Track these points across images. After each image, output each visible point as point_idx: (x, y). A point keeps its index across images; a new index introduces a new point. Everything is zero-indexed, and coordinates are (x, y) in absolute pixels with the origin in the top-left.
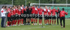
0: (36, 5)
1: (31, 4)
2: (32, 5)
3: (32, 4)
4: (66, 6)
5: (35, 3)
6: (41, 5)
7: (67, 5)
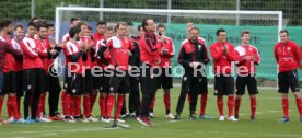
0: (82, 12)
1: (58, 9)
2: (64, 12)
3: (62, 8)
4: (233, 22)
5: (81, 5)
6: (111, 13)
7: (238, 18)
